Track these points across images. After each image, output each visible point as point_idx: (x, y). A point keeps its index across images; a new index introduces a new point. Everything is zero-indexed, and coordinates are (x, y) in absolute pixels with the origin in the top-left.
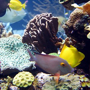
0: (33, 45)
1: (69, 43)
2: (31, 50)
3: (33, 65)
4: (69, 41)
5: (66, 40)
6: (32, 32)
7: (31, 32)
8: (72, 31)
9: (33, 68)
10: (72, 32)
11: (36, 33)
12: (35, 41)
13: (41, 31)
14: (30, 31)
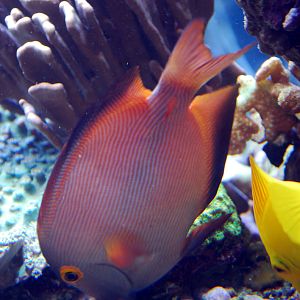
0: (28, 108)
1: (282, 97)
2: (31, 145)
3: (21, 252)
4: (285, 81)
5: (264, 75)
6: (26, 19)
7: (17, 19)
8: (293, 10)
9: (22, 273)
10: (288, 18)
11: (48, 26)
12: (44, 85)
13: (89, 14)
14: (15, 11)
